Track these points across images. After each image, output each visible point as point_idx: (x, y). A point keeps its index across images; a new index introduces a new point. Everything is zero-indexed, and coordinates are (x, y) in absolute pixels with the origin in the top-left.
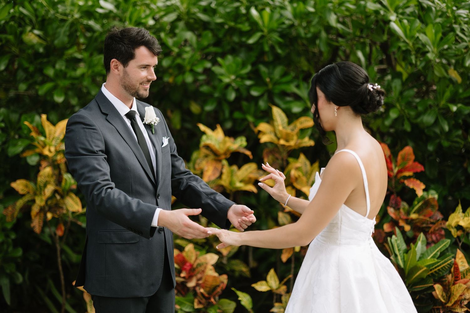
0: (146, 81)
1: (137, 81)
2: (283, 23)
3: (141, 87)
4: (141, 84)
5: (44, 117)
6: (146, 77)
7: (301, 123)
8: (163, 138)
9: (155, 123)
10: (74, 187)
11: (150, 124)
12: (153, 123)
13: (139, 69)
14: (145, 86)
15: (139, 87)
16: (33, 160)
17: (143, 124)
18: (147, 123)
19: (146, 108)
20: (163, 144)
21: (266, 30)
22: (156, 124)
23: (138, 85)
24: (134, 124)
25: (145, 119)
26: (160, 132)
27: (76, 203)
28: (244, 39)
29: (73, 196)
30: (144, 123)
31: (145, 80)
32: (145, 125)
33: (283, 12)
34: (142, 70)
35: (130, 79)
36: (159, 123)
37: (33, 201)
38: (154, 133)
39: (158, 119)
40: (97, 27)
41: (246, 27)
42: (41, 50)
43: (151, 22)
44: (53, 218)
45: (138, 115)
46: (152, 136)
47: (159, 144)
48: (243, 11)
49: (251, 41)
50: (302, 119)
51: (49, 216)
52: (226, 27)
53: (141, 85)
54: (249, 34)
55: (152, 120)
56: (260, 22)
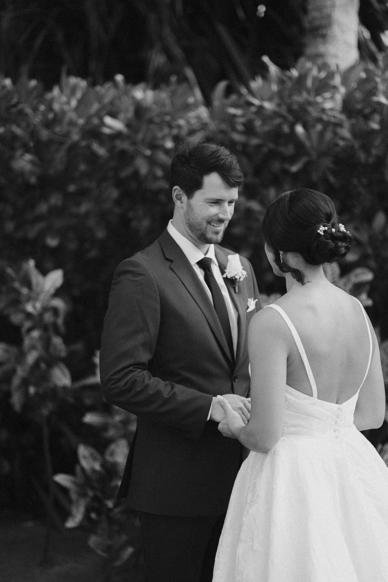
0: (217, 220)
1: (204, 219)
2: (337, 145)
3: (209, 227)
4: (209, 223)
5: (32, 263)
6: (217, 215)
7: (356, 276)
8: (249, 299)
9: (240, 278)
10: (63, 354)
11: (234, 278)
12: (237, 277)
13: (206, 203)
14: (216, 227)
15: (206, 227)
16: (16, 318)
17: (224, 278)
18: (229, 277)
19: (230, 257)
20: (248, 308)
21: (314, 155)
22: (242, 279)
23: (205, 224)
24: (209, 277)
25: (227, 271)
26: (245, 291)
27: (65, 375)
28: (287, 166)
29: (62, 366)
30: (225, 276)
31: (215, 218)
32: (226, 280)
33: (339, 130)
34: (212, 206)
35: (194, 215)
36: (246, 278)
37: (14, 371)
38: (237, 291)
39: (245, 273)
40: (101, 151)
41: (290, 150)
42: (33, 180)
43: (169, 144)
44: (36, 394)
45: (216, 265)
46: (235, 296)
47: (244, 307)
48: (286, 129)
49: (294, 168)
50: (359, 271)
51: (32, 390)
52: (265, 150)
53: (209, 225)
54: (293, 159)
55: (236, 273)
56: (308, 144)
